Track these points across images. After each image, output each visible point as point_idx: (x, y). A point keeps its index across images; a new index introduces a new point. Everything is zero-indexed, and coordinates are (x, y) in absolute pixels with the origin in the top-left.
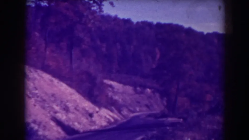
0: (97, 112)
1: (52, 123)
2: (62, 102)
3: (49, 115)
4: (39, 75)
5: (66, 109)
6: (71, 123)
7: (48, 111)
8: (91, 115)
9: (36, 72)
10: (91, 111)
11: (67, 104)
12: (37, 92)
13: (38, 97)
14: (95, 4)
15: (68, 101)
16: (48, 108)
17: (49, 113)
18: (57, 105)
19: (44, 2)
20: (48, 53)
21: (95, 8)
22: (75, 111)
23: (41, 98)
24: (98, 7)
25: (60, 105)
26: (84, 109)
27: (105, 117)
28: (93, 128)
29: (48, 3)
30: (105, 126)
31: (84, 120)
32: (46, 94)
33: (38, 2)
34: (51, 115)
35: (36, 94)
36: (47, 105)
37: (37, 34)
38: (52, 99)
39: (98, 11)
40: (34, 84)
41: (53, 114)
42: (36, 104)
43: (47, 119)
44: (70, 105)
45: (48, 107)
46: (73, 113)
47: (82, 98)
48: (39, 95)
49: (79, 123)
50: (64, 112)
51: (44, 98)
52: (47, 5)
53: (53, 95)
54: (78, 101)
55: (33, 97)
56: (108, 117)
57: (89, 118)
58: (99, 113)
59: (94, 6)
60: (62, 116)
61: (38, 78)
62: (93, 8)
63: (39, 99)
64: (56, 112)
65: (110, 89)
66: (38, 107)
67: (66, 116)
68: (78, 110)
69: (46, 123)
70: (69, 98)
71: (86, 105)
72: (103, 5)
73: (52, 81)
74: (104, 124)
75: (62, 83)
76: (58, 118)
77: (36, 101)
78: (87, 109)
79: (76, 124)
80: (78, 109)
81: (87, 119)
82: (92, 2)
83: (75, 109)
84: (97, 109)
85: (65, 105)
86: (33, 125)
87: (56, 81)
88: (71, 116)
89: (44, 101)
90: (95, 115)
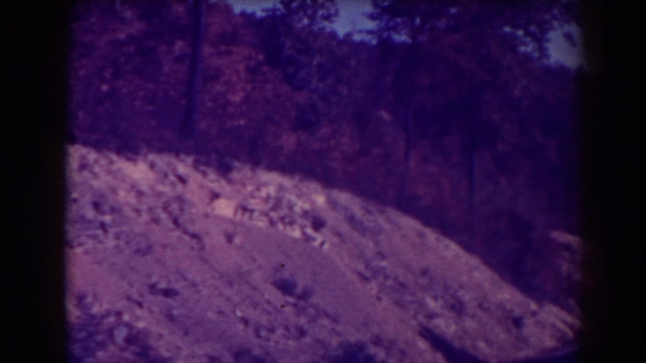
0: (534, 314)
1: (422, 344)
2: (446, 288)
3: (413, 322)
4: (389, 221)
5: (457, 308)
6: (468, 344)
7: (412, 312)
8: (518, 322)
9: (382, 212)
10: (517, 312)
11: (461, 293)
12: (384, 263)
13: (386, 277)
14: (528, 39)
15: (461, 287)
16: (412, 306)
17: (415, 317)
18: (435, 298)
19: (399, 34)
20: (412, 163)
21: (528, 48)
22: (479, 313)
23: (395, 279)
24: (536, 45)
25: (442, 297)
26: (501, 306)
27: (553, 326)
28: (522, 354)
29: (413, 37)
30: (553, 350)
31: (501, 335)
32: (407, 268)
33: (386, 34)
34: (421, 324)
35: (383, 268)
36: (408, 298)
37: (385, 115)
38: (423, 281)
39: (537, 54)
40: (377, 243)
41: (424, 321)
42: (382, 296)
43: (409, 334)
44: (467, 296)
45: (412, 302)
46: (473, 316)
47: (496, 277)
48: (388, 272)
49: (489, 343)
50: (452, 314)
51: (401, 279)
52: (409, 41)
53: (425, 272)
54: (487, 285)
55: (375, 277)
56: (559, 324)
57: (514, 330)
58: (538, 318)
59: (525, 44)
60: (446, 326)
61: (387, 226)
62: (523, 49)
63: (390, 282)
64: (431, 316)
65: (566, 255)
66: (386, 301)
67: (457, 324)
68: (486, 310)
69: (407, 343)
70: (465, 279)
71: (507, 296)
72: (548, 41)
73: (421, 235)
74: (549, 343)
75: (447, 241)
76: (437, 331)
77: (382, 288)
78: (509, 307)
79: (481, 345)
80: (486, 305)
81: (508, 331)
82: (520, 33)
83: (480, 306)
84: (533, 306)
85: (454, 296)
86: (372, 350)
87: (432, 236)
88: (470, 324)
89: (403, 286)
90: (529, 321)
